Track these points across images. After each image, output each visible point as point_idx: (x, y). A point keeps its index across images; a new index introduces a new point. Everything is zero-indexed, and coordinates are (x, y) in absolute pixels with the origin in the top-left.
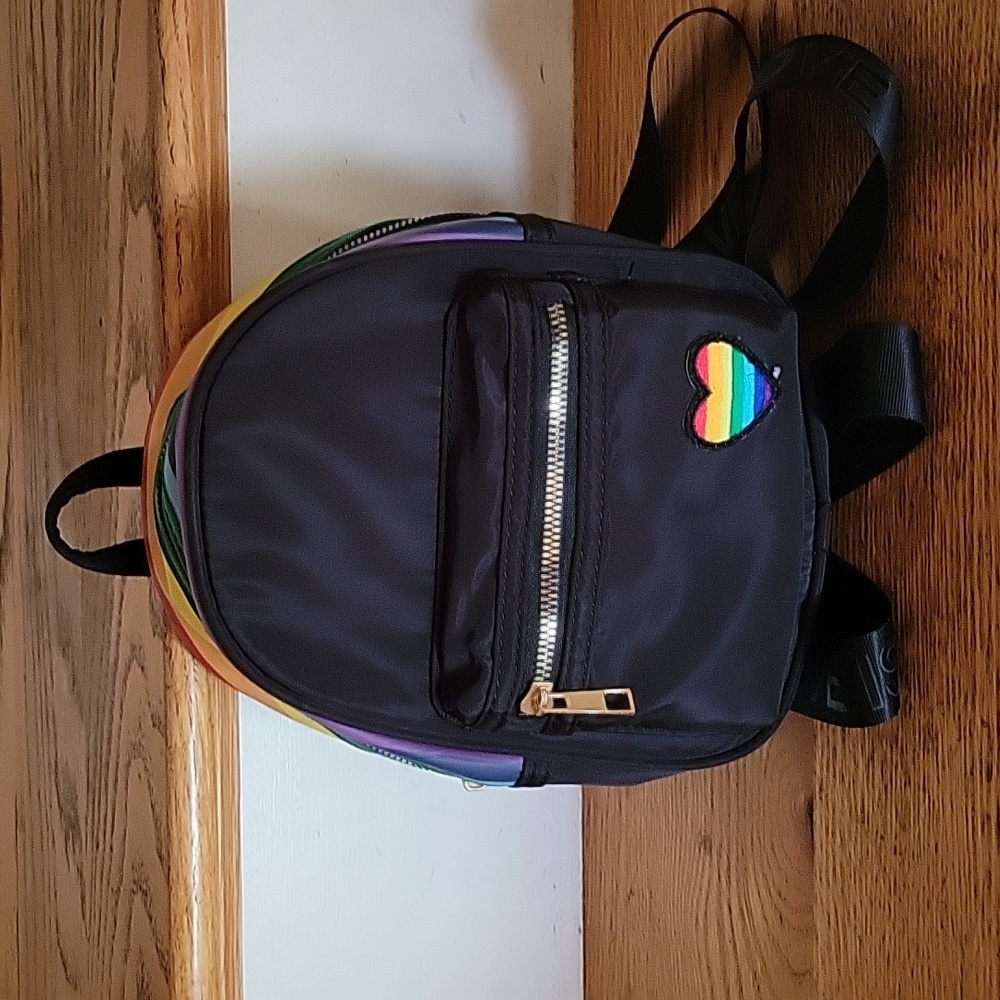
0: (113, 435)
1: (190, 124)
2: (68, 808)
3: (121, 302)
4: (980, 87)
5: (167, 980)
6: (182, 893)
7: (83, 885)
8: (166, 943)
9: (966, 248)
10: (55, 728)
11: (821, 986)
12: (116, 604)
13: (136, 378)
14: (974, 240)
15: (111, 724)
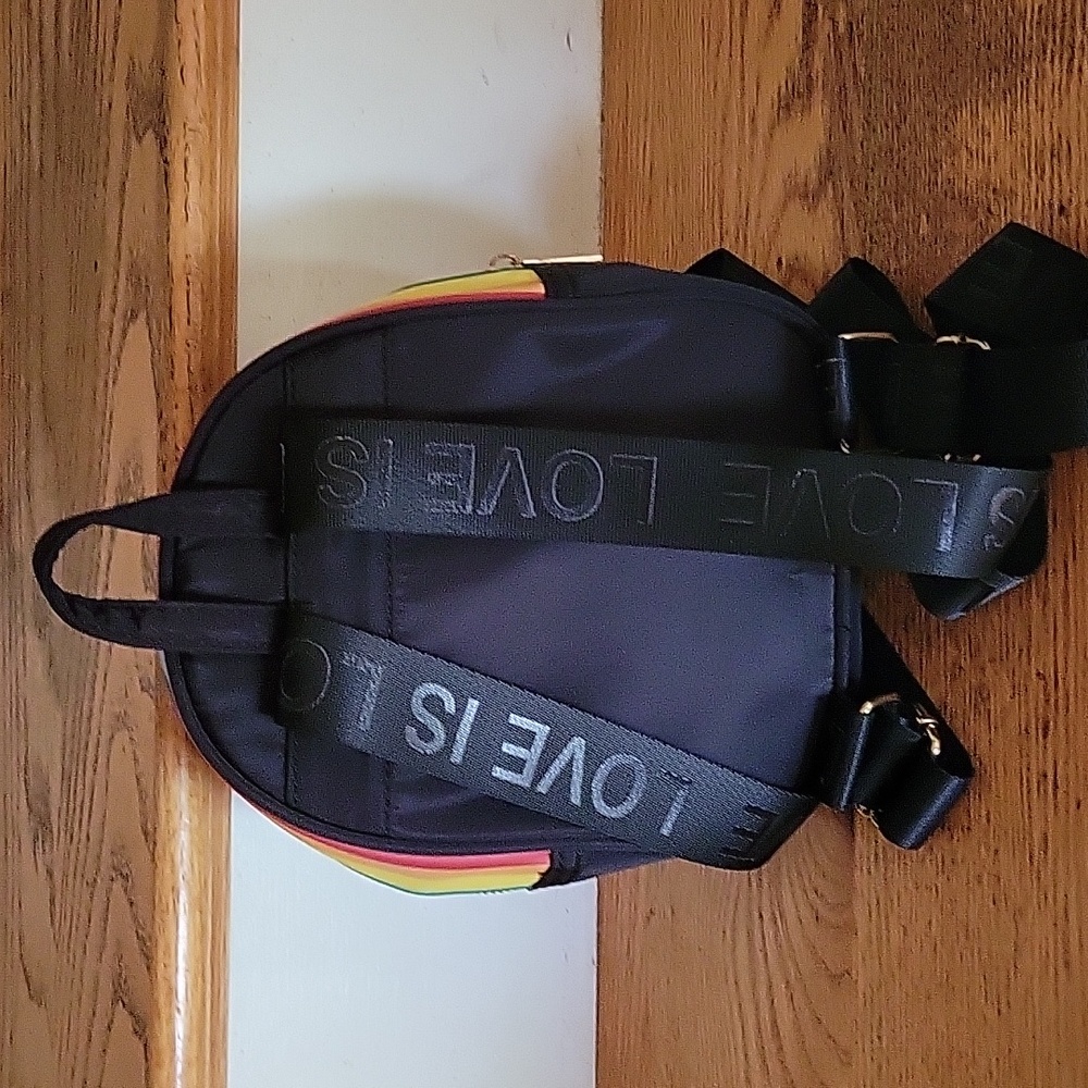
0: (106, 383)
1: (202, 44)
2: (38, 805)
3: (119, 239)
4: (1036, 9)
5: (148, 968)
6: (168, 871)
7: (53, 888)
8: (148, 929)
9: (1022, 176)
10: (26, 720)
11: (861, 986)
12: (103, 566)
13: (134, 316)
14: (1030, 167)
15: (92, 699)
